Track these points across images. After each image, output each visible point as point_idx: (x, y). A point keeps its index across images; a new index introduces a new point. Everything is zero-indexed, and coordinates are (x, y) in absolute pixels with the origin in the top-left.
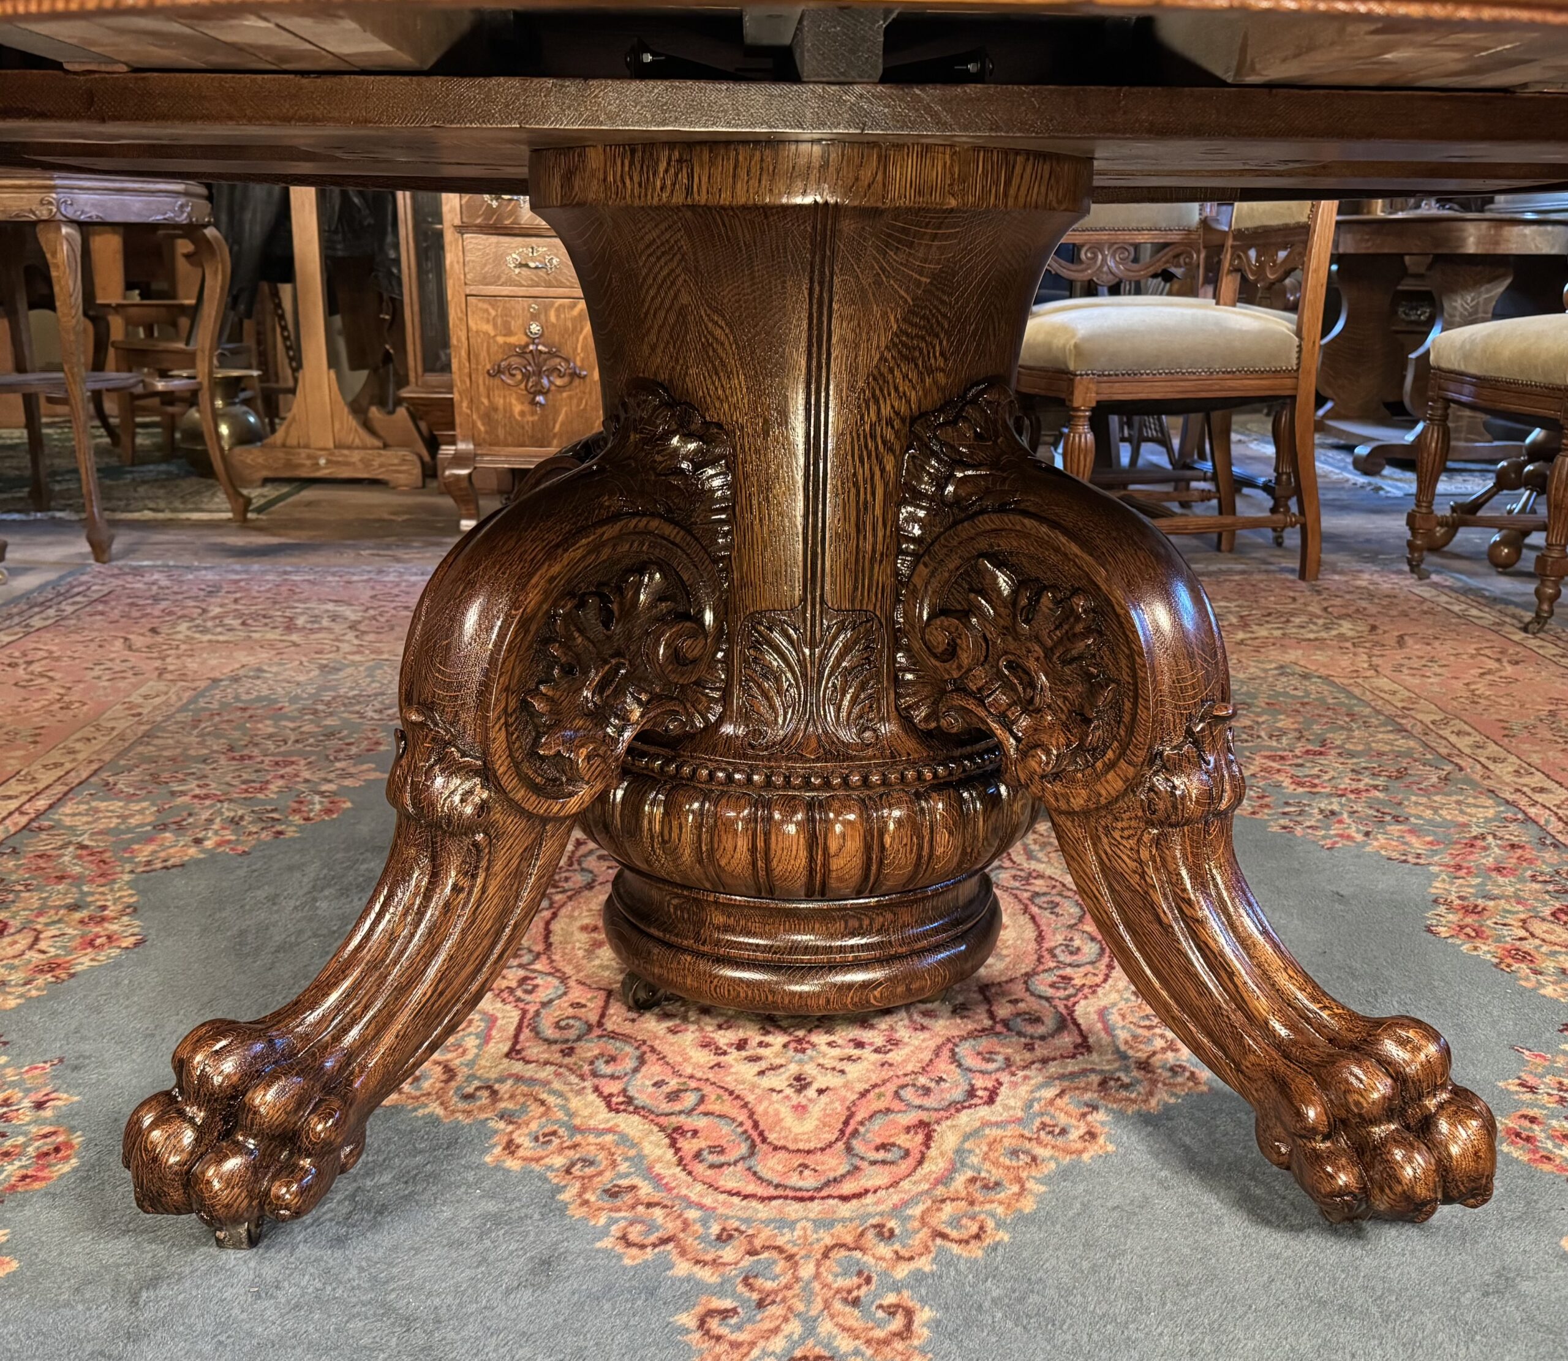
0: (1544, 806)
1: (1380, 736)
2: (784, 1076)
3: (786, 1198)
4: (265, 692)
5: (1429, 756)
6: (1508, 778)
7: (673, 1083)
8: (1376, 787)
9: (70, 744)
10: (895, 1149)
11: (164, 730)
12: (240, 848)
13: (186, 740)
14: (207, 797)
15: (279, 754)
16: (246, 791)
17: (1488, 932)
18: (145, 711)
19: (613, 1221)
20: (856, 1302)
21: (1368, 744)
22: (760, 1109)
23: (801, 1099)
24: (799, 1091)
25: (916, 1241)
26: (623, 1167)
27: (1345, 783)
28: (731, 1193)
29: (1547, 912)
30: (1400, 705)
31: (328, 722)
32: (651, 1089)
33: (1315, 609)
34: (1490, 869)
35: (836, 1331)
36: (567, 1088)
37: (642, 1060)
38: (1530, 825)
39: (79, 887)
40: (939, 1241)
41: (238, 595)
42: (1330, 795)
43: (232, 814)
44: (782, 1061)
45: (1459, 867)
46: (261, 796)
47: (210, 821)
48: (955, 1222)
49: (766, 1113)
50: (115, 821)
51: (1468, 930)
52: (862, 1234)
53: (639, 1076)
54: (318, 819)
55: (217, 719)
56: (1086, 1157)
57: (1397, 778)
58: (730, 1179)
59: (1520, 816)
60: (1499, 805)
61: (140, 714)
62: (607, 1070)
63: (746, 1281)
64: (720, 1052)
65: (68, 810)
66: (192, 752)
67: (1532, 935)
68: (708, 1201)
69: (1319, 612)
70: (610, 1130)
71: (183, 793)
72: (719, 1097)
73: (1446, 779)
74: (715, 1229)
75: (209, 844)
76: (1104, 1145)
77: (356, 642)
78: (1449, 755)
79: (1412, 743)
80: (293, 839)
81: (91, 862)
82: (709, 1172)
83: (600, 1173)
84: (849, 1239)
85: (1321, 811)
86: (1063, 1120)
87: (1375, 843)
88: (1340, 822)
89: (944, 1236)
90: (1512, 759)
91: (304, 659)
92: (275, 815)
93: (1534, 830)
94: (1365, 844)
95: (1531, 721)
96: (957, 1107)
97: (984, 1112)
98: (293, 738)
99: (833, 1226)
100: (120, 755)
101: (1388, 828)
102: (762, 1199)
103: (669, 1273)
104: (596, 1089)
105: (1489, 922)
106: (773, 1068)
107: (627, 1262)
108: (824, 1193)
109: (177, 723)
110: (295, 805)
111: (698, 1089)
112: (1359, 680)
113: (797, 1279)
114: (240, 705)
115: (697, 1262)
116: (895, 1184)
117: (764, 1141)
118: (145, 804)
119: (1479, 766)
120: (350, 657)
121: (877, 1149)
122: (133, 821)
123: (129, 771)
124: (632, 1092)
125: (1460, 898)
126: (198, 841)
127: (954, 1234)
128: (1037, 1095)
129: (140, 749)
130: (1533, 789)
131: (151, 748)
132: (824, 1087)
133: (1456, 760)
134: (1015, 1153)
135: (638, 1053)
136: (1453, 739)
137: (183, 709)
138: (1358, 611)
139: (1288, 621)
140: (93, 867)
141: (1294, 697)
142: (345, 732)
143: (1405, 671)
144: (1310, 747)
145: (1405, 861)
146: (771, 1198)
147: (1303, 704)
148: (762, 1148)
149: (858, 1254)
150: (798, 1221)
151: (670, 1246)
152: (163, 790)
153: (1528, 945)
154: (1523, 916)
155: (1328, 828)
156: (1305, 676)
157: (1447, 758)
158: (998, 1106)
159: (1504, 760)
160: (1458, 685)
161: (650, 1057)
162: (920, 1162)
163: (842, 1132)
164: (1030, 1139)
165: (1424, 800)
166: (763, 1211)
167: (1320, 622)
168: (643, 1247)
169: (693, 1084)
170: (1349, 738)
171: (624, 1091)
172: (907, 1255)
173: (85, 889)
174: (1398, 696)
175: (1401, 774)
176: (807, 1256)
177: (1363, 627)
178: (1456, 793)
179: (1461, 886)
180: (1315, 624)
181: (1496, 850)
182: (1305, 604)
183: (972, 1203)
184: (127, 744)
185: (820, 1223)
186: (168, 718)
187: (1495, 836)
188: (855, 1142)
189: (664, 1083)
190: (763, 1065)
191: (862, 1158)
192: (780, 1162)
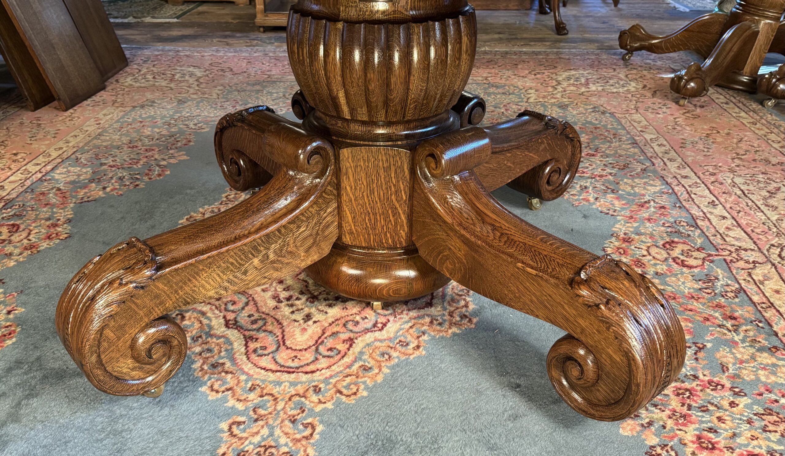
0: (683, 186)
1: (624, 146)
2: (302, 315)
3: (283, 372)
4: (153, 113)
5: (642, 158)
6: (673, 170)
7: (256, 316)
8: (611, 174)
9: (68, 138)
10: (335, 351)
11: (107, 132)
12: (120, 192)
13: (114, 137)
14: (114, 166)
15: (148, 145)
16: (131, 164)
17: (630, 252)
18: (102, 122)
19: (210, 379)
20: (293, 422)
21: (616, 151)
22: (287, 330)
23: (305, 326)
24: (305, 322)
25: (328, 394)
26: (223, 354)
27: (598, 172)
28: (262, 368)
29: (662, 242)
30: (639, 129)
31: (173, 130)
32: (246, 318)
33: (622, 76)
34: (646, 219)
35: (281, 434)
36: (213, 316)
37: (247, 304)
38: (673, 196)
39: (52, 209)
40: (338, 395)
41: (156, 63)
42: (589, 178)
43: (121, 175)
44: (303, 307)
45: (631, 217)
46: (135, 166)
47: (112, 178)
48: (348, 387)
49: (289, 331)
50: (75, 177)
51: (621, 250)
52: (307, 390)
53: (244, 312)
54: (154, 179)
55: (130, 126)
56: (412, 357)
57: (623, 169)
58: (265, 362)
59: (670, 191)
60: (663, 184)
61: (100, 124)
62: (231, 308)
63: (254, 411)
64: (280, 301)
65: (58, 172)
66: (115, 144)
67: (650, 254)
68: (251, 372)
69: (623, 77)
70: (223, 337)
71: (105, 164)
72: (272, 323)
73: (645, 170)
74: (249, 385)
75: (108, 189)
76: (422, 352)
77: (197, 88)
78: (651, 157)
79: (636, 150)
80: (142, 189)
81: (60, 197)
82: (257, 358)
83: (213, 357)
84: (301, 392)
85: (581, 186)
86: (409, 338)
87: (598, 204)
88: (588, 192)
89: (341, 393)
90: (679, 160)
91: (173, 96)
92: (138, 176)
93: (673, 198)
94: (594, 204)
95: (696, 140)
96: (367, 331)
97: (377, 334)
98: (157, 137)
99: (296, 385)
100: (86, 144)
101: (608, 196)
102: (273, 371)
103: (225, 405)
104: (224, 317)
105: (633, 247)
106: (298, 310)
107: (210, 398)
108: (300, 370)
109: (113, 128)
110: (147, 171)
111: (264, 319)
112: (627, 115)
113: (275, 409)
114: (140, 120)
115: (238, 400)
116: (329, 367)
117: (284, 344)
118: (89, 169)
119: (662, 163)
120: (192, 96)
121: (328, 350)
122: (82, 178)
123: (88, 152)
124: (239, 319)
125: (625, 234)
126: (104, 188)
127: (345, 391)
128: (402, 326)
129: (95, 141)
130: (682, 177)
131: (99, 141)
132: (317, 320)
133: (653, 160)
134: (383, 354)
135: (247, 300)
136: (656, 148)
137: (117, 121)
138: (641, 77)
139: (607, 82)
140: (61, 200)
141: (594, 124)
142: (178, 135)
143: (650, 110)
144: (590, 152)
145: (608, 214)
146: (277, 371)
147: (596, 128)
148: (282, 348)
149: (303, 399)
150: (284, 382)
151: (230, 392)
152: (98, 162)
153: (645, 260)
154: (649, 245)
155: (580, 196)
156: (603, 113)
157: (649, 159)
158: (384, 332)
159: (675, 160)
160: (672, 118)
161: (252, 303)
162: (343, 357)
163: (317, 342)
164: (392, 348)
165: (629, 181)
166: (272, 377)
167: (622, 83)
168: (217, 392)
169: (264, 316)
170: (610, 147)
171: (235, 318)
172: (323, 401)
173: (54, 210)
174: (641, 124)
175: (626, 166)
176: (282, 400)
177: (640, 86)
178: (646, 178)
179: (628, 227)
180: (619, 84)
181: (652, 209)
182: (619, 73)
183: (357, 377)
184: (90, 139)
185: (293, 384)
186: (111, 125)
187: (654, 201)
188: (320, 346)
189: (253, 315)
190: (294, 308)
191: (320, 354)
192: (287, 355)
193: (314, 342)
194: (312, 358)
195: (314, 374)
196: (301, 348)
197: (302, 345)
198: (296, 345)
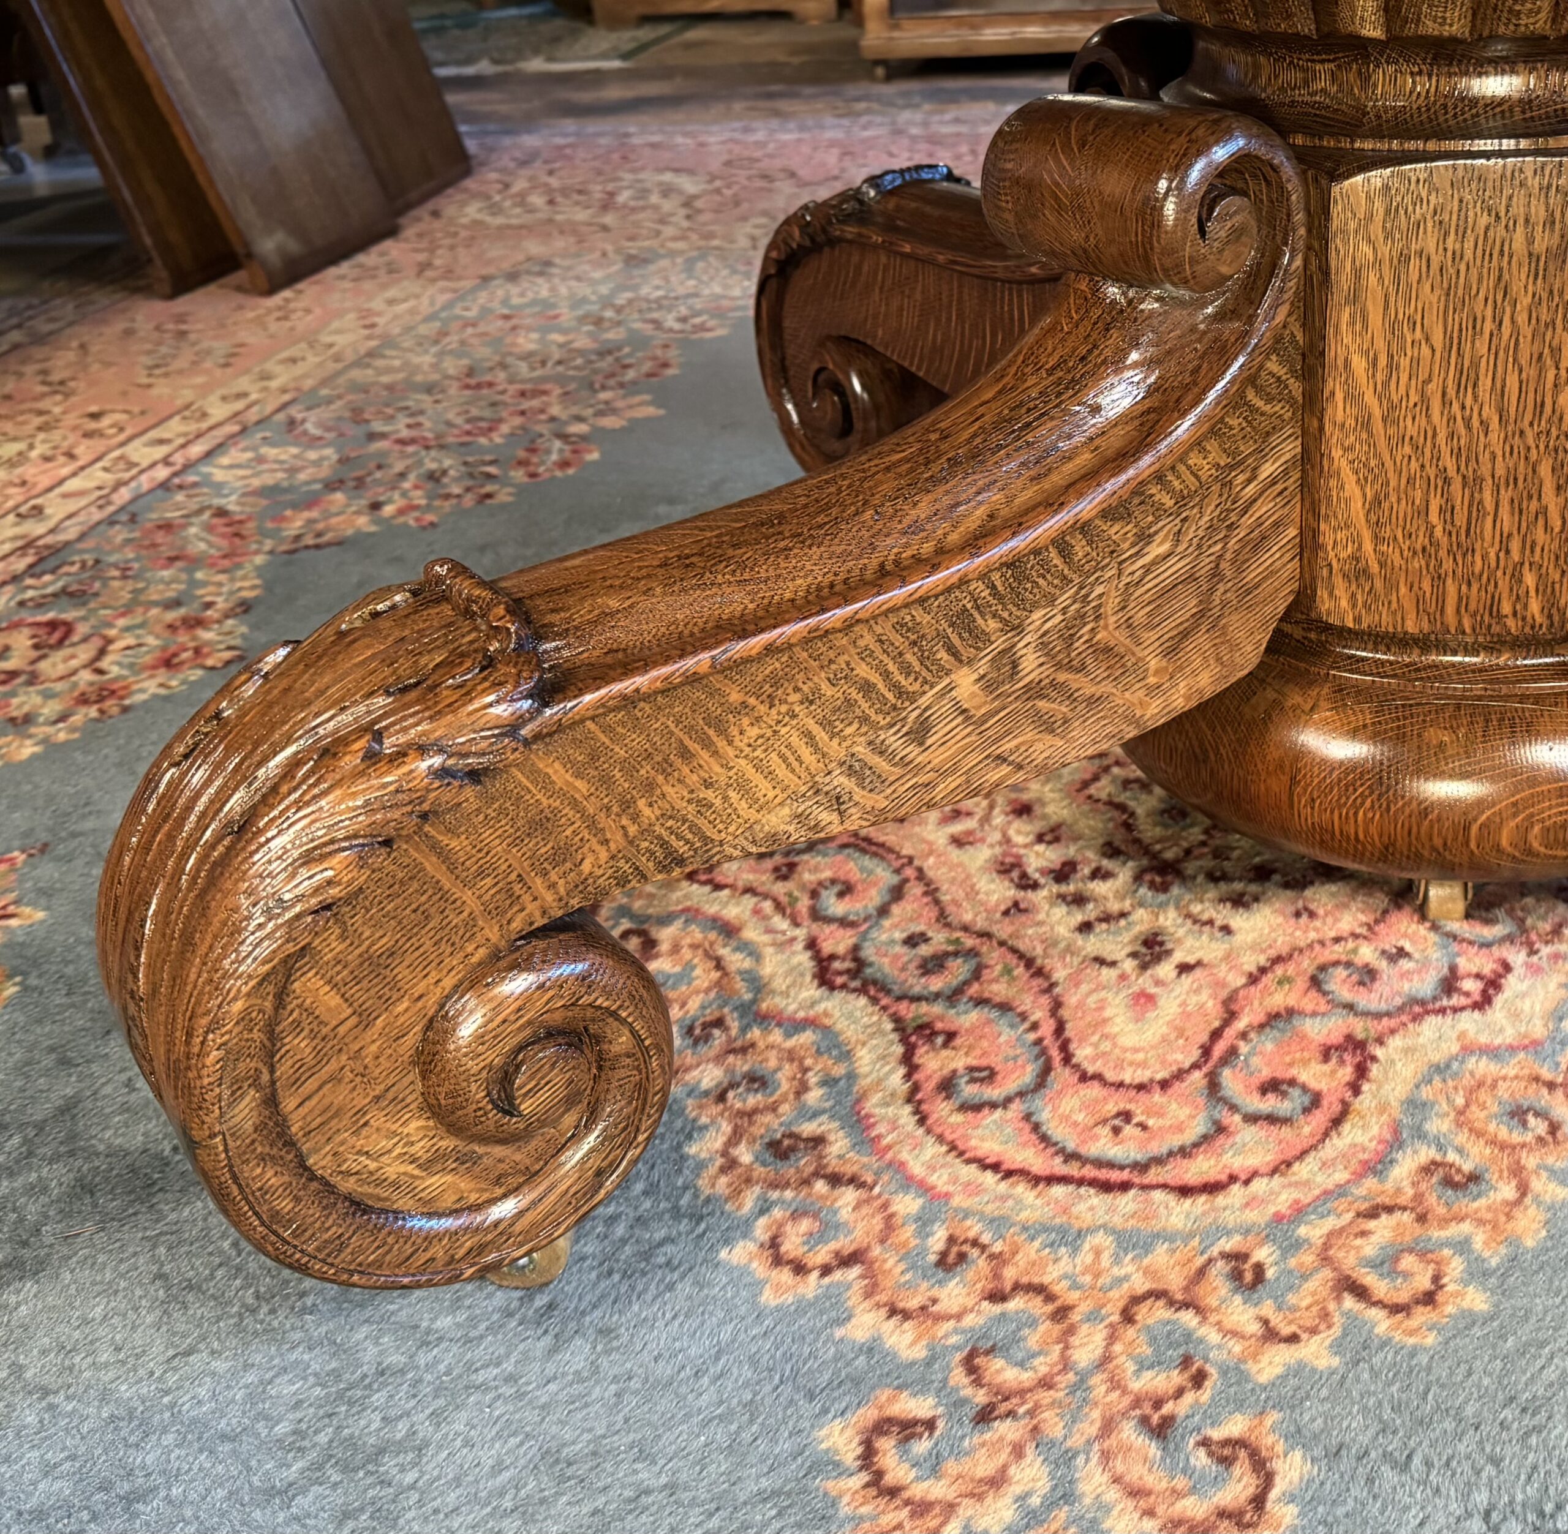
2: (1126, 934)
3: (1080, 1181)
7: (939, 938)
10: (1295, 1091)
20: (1161, 1429)
22: (1071, 998)
23: (1143, 982)
24: (1147, 965)
25: (1302, 1298)
26: (813, 1096)
28: (983, 1164)
32: (900, 950)
36: (767, 937)
37: (897, 893)
40: (1350, 1301)
44: (1126, 904)
48: (1387, 1263)
49: (1080, 1005)
52: (1201, 1271)
53: (888, 923)
58: (996, 1136)
63: (970, 1365)
64: (1026, 883)
70: (809, 1022)
72: (1008, 969)
74: (937, 1240)
82: (958, 1117)
84: (1175, 1281)
89: (1361, 1291)
99: (1148, 1247)
102: (1035, 1178)
104: (812, 944)
106: (1106, 918)
108: (1152, 1176)
111: (973, 952)
115: (893, 1311)
116: (1281, 1167)
117: (1067, 1057)
121: (1264, 1088)
124: (868, 951)
127: (1382, 1288)
132: (1190, 959)
135: (894, 879)
146: (1053, 1179)
148: (1062, 1073)
149: (1188, 1317)
150: (1091, 1228)
161: (913, 889)
162: (1336, 1121)
163: (1206, 1050)
169: (969, 940)
171: (856, 947)
172: (1286, 1329)
176: (1092, 1316)
183: (1422, 1218)
185: (1131, 1241)
188: (1226, 1073)
189: (923, 938)
190: (1090, 911)
191: (1233, 1108)
192: (1084, 1106)
193: (1195, 1054)
194: (1198, 1127)
195: (1221, 1200)
196: (1142, 1076)
197: (1143, 1065)
198: (1120, 1065)
